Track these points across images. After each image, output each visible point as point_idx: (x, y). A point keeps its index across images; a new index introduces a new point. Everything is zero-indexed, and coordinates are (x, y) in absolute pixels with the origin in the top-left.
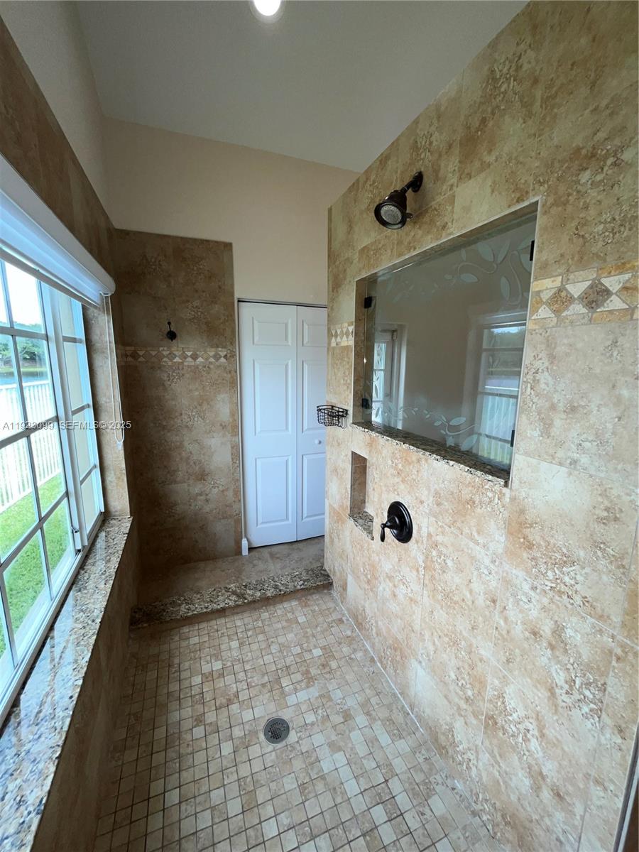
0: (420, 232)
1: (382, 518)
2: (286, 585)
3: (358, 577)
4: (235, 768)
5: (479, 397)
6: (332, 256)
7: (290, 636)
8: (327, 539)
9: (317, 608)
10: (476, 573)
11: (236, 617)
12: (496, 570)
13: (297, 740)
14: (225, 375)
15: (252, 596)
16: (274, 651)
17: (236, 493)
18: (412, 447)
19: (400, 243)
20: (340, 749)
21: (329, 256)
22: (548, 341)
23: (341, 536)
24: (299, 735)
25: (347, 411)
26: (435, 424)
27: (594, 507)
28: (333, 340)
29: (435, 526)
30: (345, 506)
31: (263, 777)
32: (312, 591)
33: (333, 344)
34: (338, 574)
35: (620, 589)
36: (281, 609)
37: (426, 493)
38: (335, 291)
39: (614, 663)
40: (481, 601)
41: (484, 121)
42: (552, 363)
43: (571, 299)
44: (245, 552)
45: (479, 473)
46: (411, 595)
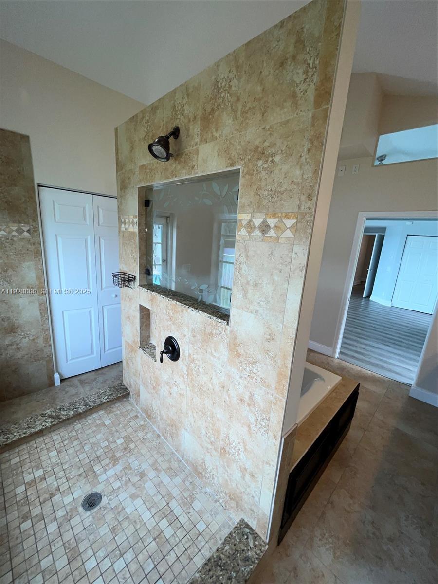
0: (179, 167)
1: (161, 347)
2: (94, 402)
3: (147, 386)
4: (60, 538)
5: (220, 264)
6: (120, 166)
7: (99, 436)
8: (124, 363)
9: (119, 412)
10: (214, 373)
11: (53, 434)
12: (224, 370)
13: (107, 502)
14: (30, 246)
15: (66, 415)
16: (86, 450)
17: (46, 340)
18: (178, 303)
19: (166, 169)
20: (138, 497)
21: (117, 164)
22: (245, 248)
23: (134, 361)
24: (109, 498)
25: (135, 277)
26: (192, 288)
27: (265, 334)
28: (123, 226)
29: (193, 349)
30: (136, 341)
31: (83, 535)
32: (114, 401)
33: (123, 229)
34: (133, 386)
35: (274, 372)
36: (90, 420)
37: (187, 330)
38: (123, 190)
39: (273, 407)
40: (217, 389)
41: (213, 110)
42: (247, 259)
43: (255, 227)
44: (57, 383)
45: (214, 318)
46: (181, 392)
